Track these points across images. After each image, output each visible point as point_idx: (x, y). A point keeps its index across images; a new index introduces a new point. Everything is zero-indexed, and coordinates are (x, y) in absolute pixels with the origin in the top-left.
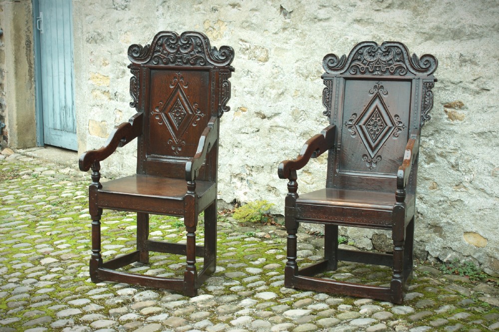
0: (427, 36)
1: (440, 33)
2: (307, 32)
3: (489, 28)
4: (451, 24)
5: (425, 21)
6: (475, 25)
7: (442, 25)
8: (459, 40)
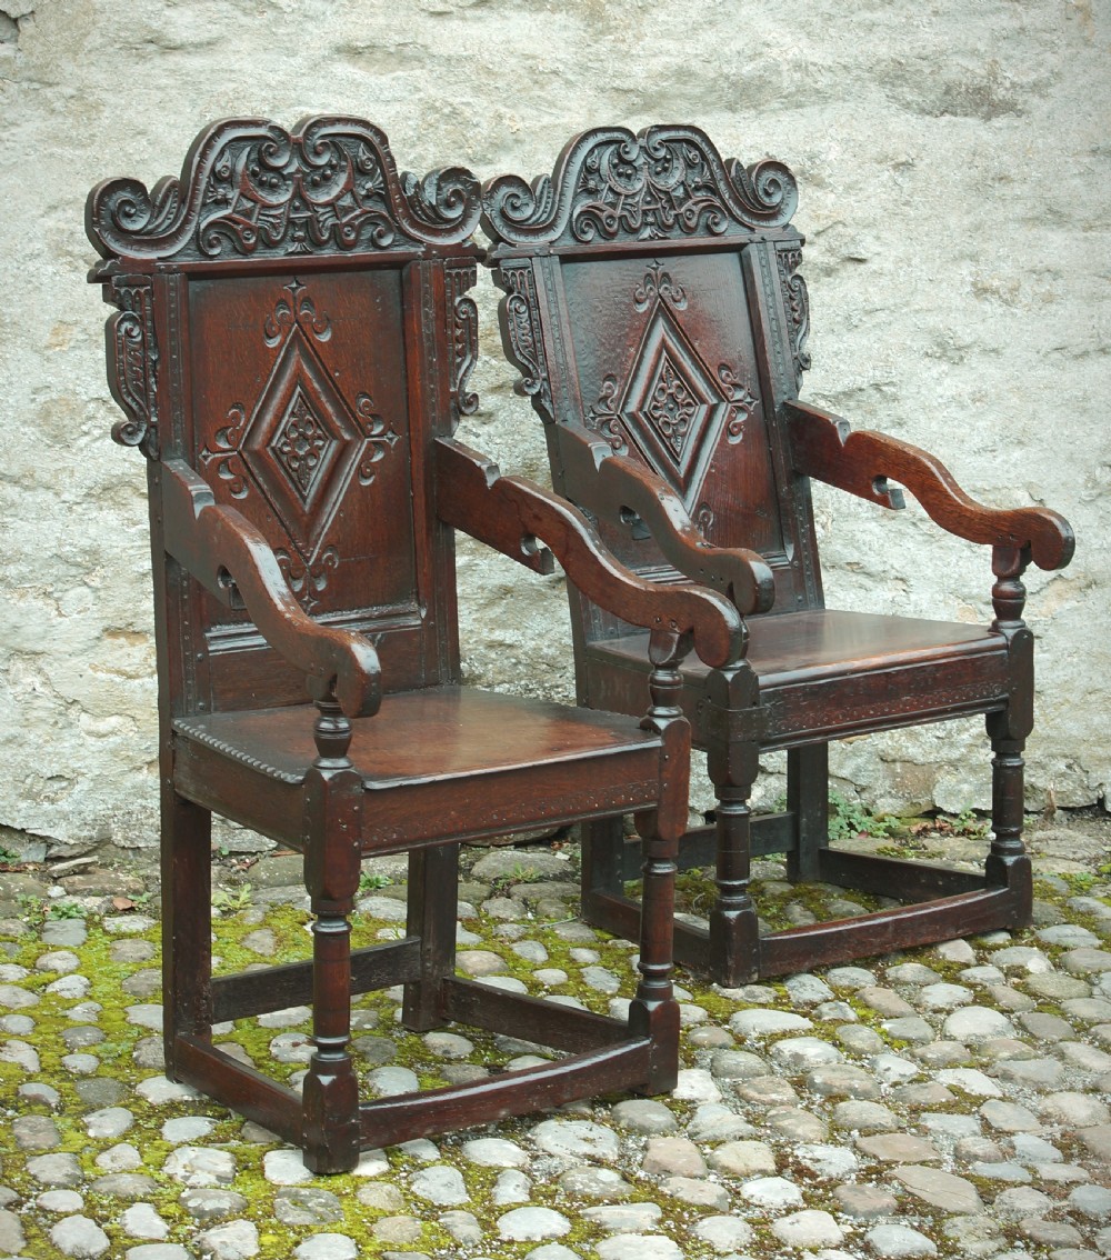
0: (636, 100)
1: (690, 89)
2: (104, 95)
3: (855, 72)
4: (728, 62)
5: (634, 52)
6: (815, 65)
7: (696, 65)
8: (753, 112)
